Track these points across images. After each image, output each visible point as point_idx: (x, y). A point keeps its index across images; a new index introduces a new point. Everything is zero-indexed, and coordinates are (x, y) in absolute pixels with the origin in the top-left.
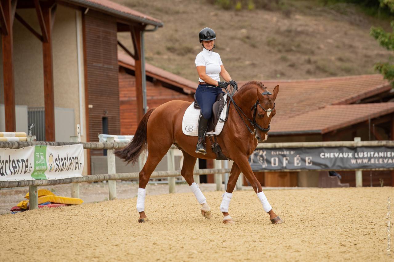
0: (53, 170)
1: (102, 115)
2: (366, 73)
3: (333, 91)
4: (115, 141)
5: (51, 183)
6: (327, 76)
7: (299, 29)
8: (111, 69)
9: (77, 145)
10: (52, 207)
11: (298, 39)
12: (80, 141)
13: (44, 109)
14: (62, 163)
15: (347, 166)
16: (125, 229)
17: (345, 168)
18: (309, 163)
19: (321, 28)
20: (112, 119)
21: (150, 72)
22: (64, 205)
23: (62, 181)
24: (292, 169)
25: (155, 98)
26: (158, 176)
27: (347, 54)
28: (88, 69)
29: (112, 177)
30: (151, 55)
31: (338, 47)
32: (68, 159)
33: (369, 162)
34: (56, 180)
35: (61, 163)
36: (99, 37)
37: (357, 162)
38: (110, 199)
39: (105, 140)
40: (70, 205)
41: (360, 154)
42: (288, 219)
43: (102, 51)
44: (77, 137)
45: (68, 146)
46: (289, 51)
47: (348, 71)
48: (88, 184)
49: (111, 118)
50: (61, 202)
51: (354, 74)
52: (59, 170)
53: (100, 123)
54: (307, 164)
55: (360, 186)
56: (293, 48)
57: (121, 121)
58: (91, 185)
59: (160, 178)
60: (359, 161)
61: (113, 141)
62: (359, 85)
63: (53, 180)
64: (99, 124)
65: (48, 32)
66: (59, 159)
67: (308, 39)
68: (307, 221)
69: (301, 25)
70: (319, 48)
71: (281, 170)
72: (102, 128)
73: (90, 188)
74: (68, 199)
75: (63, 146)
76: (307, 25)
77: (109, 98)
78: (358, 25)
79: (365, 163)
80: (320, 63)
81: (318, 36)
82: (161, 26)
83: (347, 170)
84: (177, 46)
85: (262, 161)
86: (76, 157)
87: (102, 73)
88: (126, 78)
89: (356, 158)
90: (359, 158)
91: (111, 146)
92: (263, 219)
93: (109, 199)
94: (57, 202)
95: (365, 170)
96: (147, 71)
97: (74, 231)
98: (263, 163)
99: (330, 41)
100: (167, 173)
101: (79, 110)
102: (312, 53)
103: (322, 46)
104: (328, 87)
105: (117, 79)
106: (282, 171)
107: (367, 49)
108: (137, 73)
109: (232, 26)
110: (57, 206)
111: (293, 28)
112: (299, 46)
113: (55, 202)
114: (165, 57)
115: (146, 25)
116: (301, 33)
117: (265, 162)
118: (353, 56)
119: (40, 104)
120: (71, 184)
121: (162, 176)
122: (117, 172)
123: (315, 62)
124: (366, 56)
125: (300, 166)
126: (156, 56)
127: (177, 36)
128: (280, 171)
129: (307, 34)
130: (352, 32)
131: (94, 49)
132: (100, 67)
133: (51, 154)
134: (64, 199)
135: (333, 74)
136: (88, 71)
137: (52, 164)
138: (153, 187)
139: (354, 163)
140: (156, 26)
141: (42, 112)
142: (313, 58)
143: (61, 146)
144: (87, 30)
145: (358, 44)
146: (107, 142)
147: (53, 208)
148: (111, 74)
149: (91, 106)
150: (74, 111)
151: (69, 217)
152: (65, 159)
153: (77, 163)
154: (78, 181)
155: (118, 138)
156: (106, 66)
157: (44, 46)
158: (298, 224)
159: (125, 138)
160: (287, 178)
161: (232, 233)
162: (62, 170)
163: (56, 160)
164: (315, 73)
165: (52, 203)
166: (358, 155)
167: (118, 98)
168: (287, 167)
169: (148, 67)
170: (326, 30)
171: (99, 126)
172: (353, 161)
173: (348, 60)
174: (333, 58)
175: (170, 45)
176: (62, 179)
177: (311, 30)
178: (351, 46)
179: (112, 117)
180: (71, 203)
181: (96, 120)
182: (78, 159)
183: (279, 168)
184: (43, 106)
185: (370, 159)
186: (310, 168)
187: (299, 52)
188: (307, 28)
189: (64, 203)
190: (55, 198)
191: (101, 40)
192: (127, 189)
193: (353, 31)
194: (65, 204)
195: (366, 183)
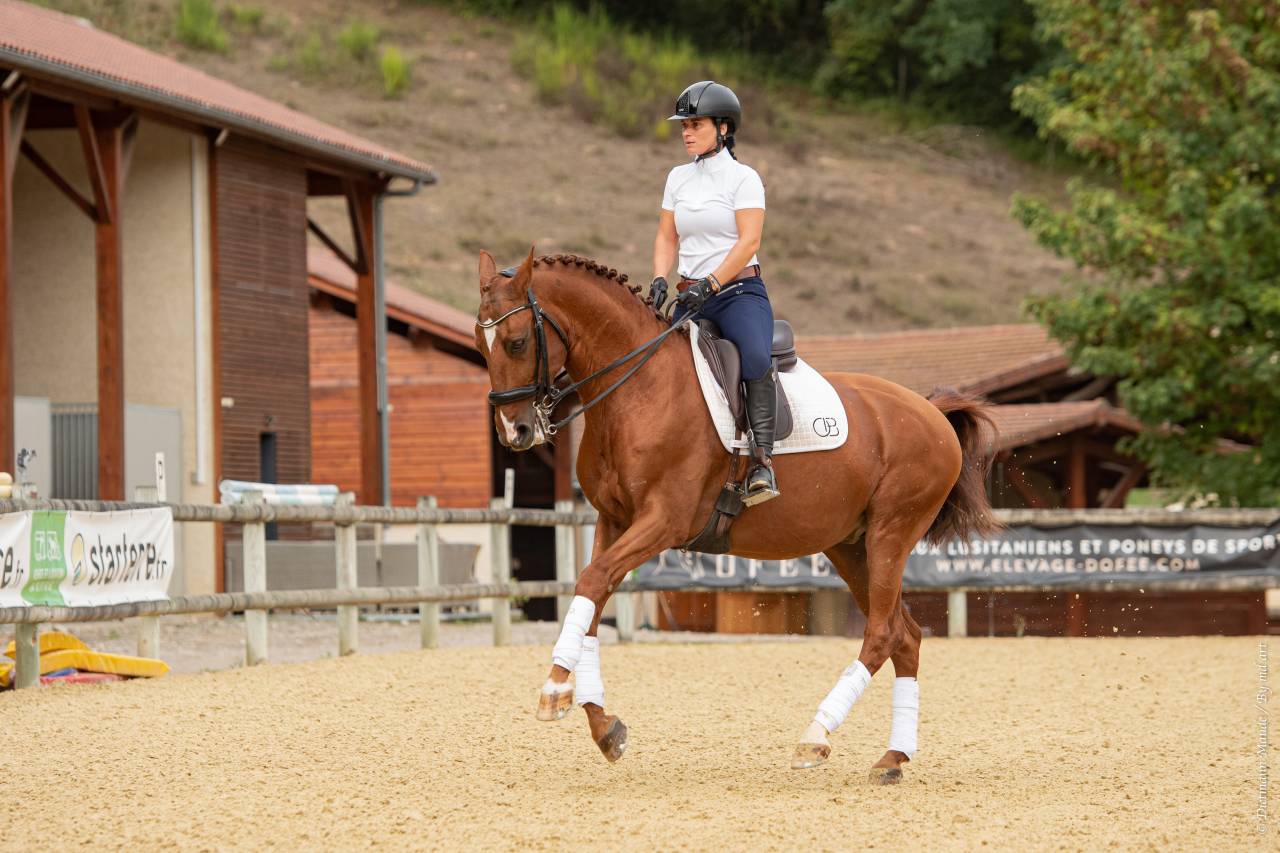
0: (83, 579)
1: (260, 428)
2: (1012, 320)
3: (910, 368)
4: (265, 501)
5: (78, 614)
6: (904, 328)
7: (830, 195)
8: (288, 298)
9: (155, 510)
10: (77, 683)
11: (825, 223)
12: (162, 498)
13: (95, 410)
14: (110, 559)
15: (927, 578)
16: (248, 750)
17: (921, 584)
18: (821, 569)
19: (890, 193)
20: (289, 438)
21: (400, 310)
22: (116, 677)
23: (109, 611)
24: (774, 587)
25: (415, 381)
26: (390, 601)
27: (960, 267)
28: (223, 298)
29: (256, 601)
30: (416, 260)
31: (934, 247)
32: (125, 549)
33: (987, 570)
34: (94, 608)
35: (107, 562)
36: (254, 210)
37: (952, 567)
38: (249, 664)
39: (237, 496)
40: (132, 677)
41: (960, 545)
42: (716, 726)
43: (262, 247)
44: (155, 487)
45: (129, 512)
46: (800, 255)
47: (963, 314)
48: (217, 620)
49: (285, 435)
50: (105, 669)
51: (978, 322)
52: (101, 579)
53: (253, 449)
54: (815, 572)
55: (958, 635)
56: (812, 247)
57: (316, 443)
58: (222, 623)
59: (394, 606)
60: (960, 566)
61: (259, 501)
62: (985, 352)
63: (84, 608)
64: (251, 452)
65: (113, 194)
66: (101, 548)
67: (853, 223)
68: (767, 732)
69: (834, 185)
70: (883, 249)
71: (741, 586)
72: (258, 464)
73: (217, 631)
74: (127, 659)
75: (116, 513)
76: (850, 185)
77: (279, 379)
78: (992, 187)
79: (976, 571)
80: (886, 291)
81: (882, 216)
82: (430, 182)
83: (926, 590)
84: (488, 236)
85: (690, 562)
86: (149, 545)
87: (262, 310)
88: (334, 325)
89: (950, 558)
90: (959, 557)
91: (252, 514)
92: (645, 726)
93: (245, 661)
94: (94, 669)
95: (974, 589)
96: (391, 306)
97: (107, 750)
98: (694, 566)
99: (913, 229)
100: (415, 592)
101: (196, 413)
102: (865, 261)
103: (891, 243)
104: (896, 358)
105: (304, 328)
106: (746, 589)
107: (1014, 253)
108: (361, 310)
109: (643, 183)
110: (93, 681)
111: (813, 191)
112: (826, 242)
113: (90, 668)
114: (456, 267)
115: (389, 177)
116: (834, 205)
117: (700, 565)
118: (975, 273)
119: (85, 392)
120: (137, 620)
121: (400, 601)
122: (269, 588)
123: (872, 288)
124: (1012, 273)
125: (796, 577)
126: (430, 265)
127: (488, 209)
128: (738, 589)
129: (851, 209)
130: (975, 205)
131: (241, 244)
132: (256, 293)
133: (79, 535)
134: (114, 661)
135: (921, 322)
136: (223, 305)
137: (80, 564)
138: (395, 630)
139: (943, 572)
140: (416, 180)
141: (91, 416)
142: (867, 277)
143: (109, 513)
144: (221, 190)
145: (989, 239)
146: (242, 502)
147: (80, 686)
148: (287, 314)
149: (227, 402)
150: (179, 413)
151: (115, 710)
152: (118, 549)
153: (150, 561)
154: (156, 610)
155: (277, 492)
156: (274, 290)
157: (100, 233)
158: (739, 741)
159: (294, 492)
160: (781, 612)
161: (544, 763)
162: (107, 580)
163: (93, 551)
164: (870, 318)
165: (82, 671)
166: (956, 548)
167: (307, 380)
168: (761, 581)
169: (394, 293)
170: (904, 200)
171: (249, 458)
172: (943, 566)
173: (964, 284)
174: (921, 277)
175: (469, 233)
176: (111, 606)
177: (862, 197)
178: (971, 246)
179: (289, 433)
180: (136, 673)
181: (241, 442)
182: (154, 548)
183: (738, 582)
184: (94, 398)
185: (988, 559)
186: (822, 583)
187: (826, 258)
188: (851, 193)
189: (114, 671)
190: (89, 657)
191: (261, 217)
192: (320, 634)
193: (978, 203)
194: (119, 675)
195: (977, 627)
